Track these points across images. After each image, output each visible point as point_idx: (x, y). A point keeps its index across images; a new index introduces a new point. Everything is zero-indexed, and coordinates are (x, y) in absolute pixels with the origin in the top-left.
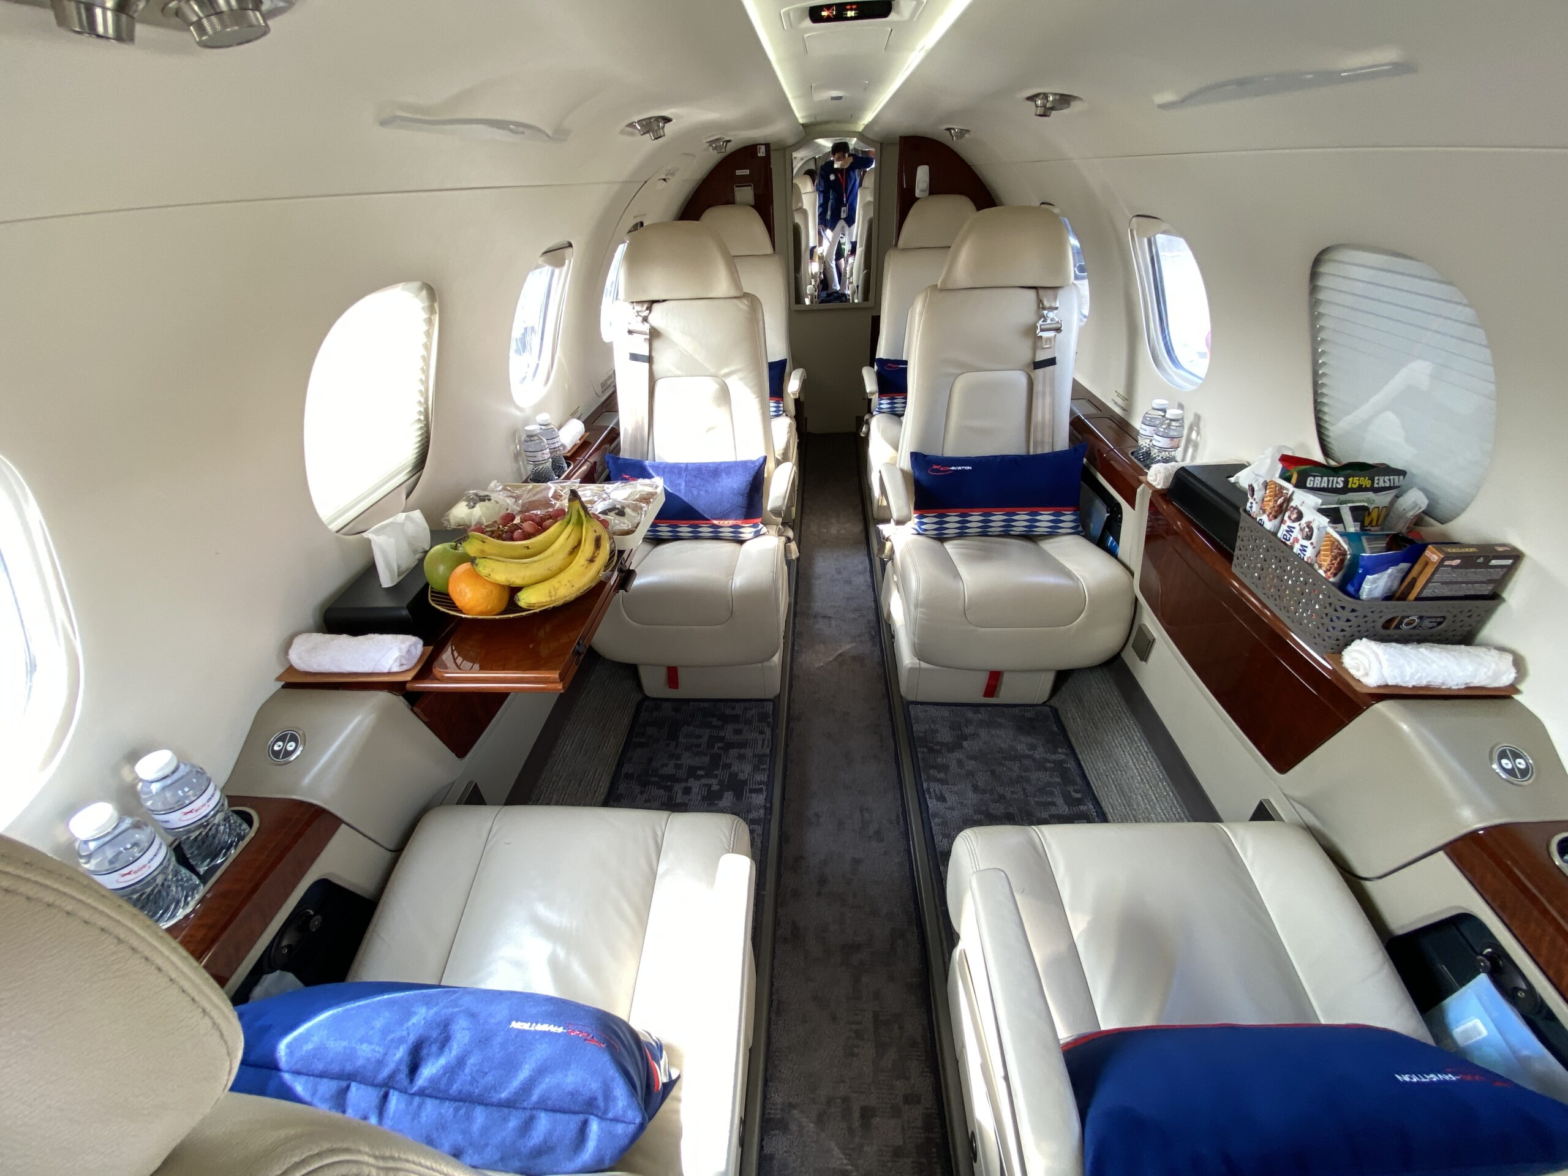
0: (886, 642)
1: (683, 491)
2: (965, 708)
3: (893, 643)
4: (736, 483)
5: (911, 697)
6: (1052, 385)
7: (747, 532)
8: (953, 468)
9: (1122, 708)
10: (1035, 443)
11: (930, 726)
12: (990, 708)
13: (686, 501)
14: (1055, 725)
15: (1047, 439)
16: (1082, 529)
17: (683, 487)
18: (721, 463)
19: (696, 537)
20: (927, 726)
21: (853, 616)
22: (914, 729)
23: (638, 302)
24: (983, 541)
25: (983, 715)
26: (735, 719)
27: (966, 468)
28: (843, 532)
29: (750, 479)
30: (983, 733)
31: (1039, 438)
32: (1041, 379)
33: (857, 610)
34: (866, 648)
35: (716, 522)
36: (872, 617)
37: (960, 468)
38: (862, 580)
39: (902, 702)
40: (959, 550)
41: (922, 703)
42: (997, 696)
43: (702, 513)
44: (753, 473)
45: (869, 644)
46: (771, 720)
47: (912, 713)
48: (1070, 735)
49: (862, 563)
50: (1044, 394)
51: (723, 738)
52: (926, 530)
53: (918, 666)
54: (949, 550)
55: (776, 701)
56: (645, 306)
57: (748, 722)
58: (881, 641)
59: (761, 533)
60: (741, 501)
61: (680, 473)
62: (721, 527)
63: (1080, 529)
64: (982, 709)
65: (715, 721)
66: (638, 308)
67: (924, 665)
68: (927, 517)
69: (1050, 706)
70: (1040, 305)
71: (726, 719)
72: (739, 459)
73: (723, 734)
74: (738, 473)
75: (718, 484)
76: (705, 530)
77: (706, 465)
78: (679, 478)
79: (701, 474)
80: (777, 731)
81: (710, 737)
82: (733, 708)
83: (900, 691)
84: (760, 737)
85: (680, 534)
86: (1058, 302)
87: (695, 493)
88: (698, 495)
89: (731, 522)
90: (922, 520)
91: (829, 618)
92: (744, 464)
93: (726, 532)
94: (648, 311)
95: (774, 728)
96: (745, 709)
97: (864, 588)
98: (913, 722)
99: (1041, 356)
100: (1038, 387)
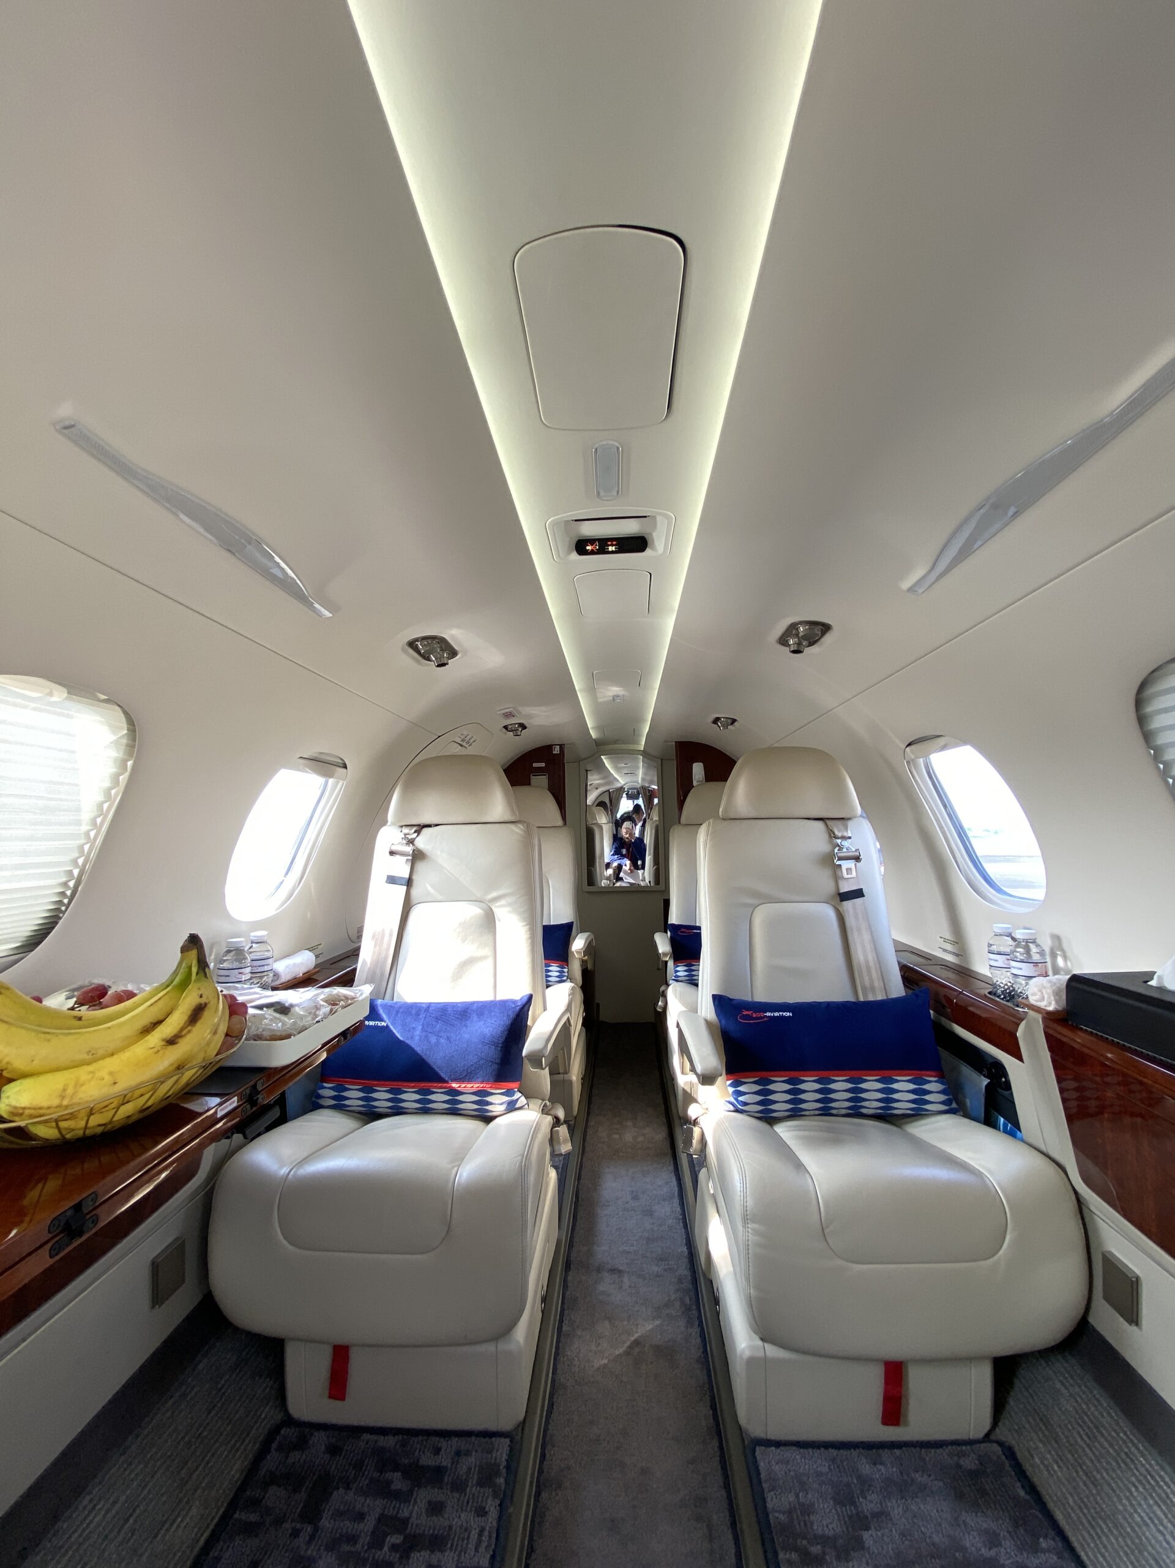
0: (708, 1314)
1: (417, 1038)
2: (855, 1453)
3: (718, 1314)
4: (491, 1028)
5: (756, 1430)
6: (867, 918)
7: (497, 1102)
8: (768, 1014)
9: (1125, 1434)
10: (864, 989)
11: (797, 1496)
12: (897, 1452)
13: (419, 1052)
14: (1018, 1484)
15: (878, 984)
16: (956, 1105)
17: (418, 1033)
18: (473, 1003)
19: (425, 1110)
20: (791, 1498)
21: (655, 1269)
22: (770, 1505)
23: (407, 826)
24: (827, 1122)
25: (887, 1468)
26: (436, 1475)
27: (784, 1014)
28: (640, 1139)
29: (508, 1022)
30: (895, 1508)
31: (867, 983)
32: (851, 911)
33: (661, 1259)
34: (678, 1330)
35: (455, 1085)
36: (684, 1271)
37: (777, 1014)
38: (668, 1210)
39: (743, 1440)
40: (796, 1133)
41: (778, 1444)
42: (906, 1424)
43: (437, 1070)
44: (512, 1015)
45: (682, 1323)
46: (501, 1481)
47: (762, 1465)
48: (1051, 1506)
49: (667, 1183)
50: (859, 930)
51: (405, 1522)
52: (745, 1104)
53: (761, 1354)
54: (781, 1135)
55: (514, 1437)
56: (414, 829)
57: (459, 1486)
58: (700, 1317)
59: (517, 1106)
60: (493, 1053)
61: (417, 1014)
62: (462, 1093)
63: (954, 1105)
64: (885, 1454)
65: (397, 1481)
66: (406, 830)
67: (772, 1351)
68: (745, 1083)
69: (1000, 1444)
70: (832, 835)
71: (420, 1475)
72: (499, 998)
73: (406, 1514)
74: (493, 1014)
75: (465, 1029)
76: (439, 1098)
77: (454, 1005)
78: (415, 1020)
79: (445, 1015)
80: (511, 1510)
81: (382, 1519)
82: (437, 1451)
83: (736, 1415)
84: (475, 1523)
85: (403, 1105)
86: (849, 831)
87: (433, 1039)
88: (437, 1044)
89: (476, 1086)
90: (738, 1089)
91: (620, 1272)
92: (504, 1003)
93: (468, 1101)
94: (416, 834)
95: (505, 1501)
96: (458, 1453)
97: (670, 1222)
98: (765, 1486)
99: (845, 888)
100: (850, 921)
